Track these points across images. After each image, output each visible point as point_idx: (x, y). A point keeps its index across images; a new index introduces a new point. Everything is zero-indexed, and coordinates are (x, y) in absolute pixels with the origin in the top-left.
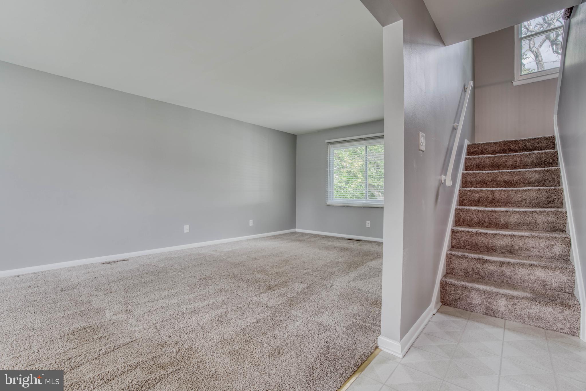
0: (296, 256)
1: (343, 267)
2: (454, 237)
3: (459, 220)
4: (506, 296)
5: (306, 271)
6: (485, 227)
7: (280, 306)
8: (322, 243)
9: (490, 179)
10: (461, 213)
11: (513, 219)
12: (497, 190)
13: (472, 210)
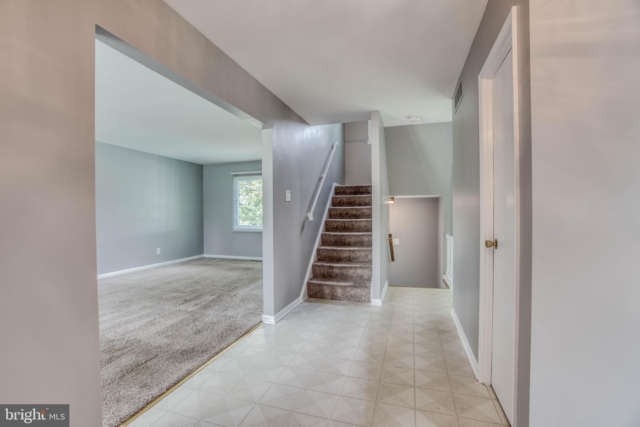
0: (206, 277)
1: (245, 282)
2: (319, 253)
3: (324, 242)
4: (340, 286)
5: (215, 288)
6: (338, 245)
7: (197, 310)
8: (229, 266)
9: (345, 213)
10: (324, 237)
11: (352, 240)
12: (346, 221)
13: (331, 234)
